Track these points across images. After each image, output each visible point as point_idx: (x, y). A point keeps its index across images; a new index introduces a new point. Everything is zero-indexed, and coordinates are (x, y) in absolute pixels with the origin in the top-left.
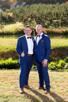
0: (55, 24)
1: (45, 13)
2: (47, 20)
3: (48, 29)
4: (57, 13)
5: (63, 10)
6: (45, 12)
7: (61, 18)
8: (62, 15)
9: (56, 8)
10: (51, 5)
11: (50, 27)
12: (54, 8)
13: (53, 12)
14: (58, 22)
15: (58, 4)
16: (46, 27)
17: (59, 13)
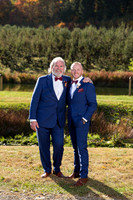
0: (36, 66)
1: (16, 44)
2: (20, 56)
3: (24, 74)
4: (40, 46)
5: (52, 40)
6: (18, 41)
7: (47, 54)
8: (49, 49)
9: (39, 34)
10: (28, 29)
11: (27, 69)
12: (34, 34)
13: (32, 42)
14: (41, 62)
15: (41, 27)
16: (19, 70)
17: (43, 44)
